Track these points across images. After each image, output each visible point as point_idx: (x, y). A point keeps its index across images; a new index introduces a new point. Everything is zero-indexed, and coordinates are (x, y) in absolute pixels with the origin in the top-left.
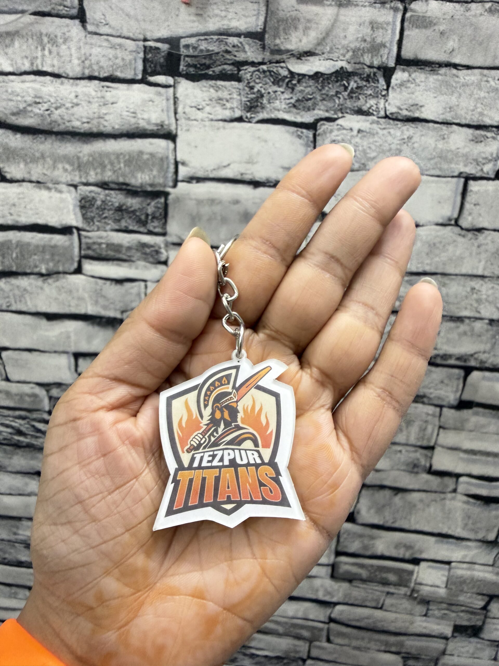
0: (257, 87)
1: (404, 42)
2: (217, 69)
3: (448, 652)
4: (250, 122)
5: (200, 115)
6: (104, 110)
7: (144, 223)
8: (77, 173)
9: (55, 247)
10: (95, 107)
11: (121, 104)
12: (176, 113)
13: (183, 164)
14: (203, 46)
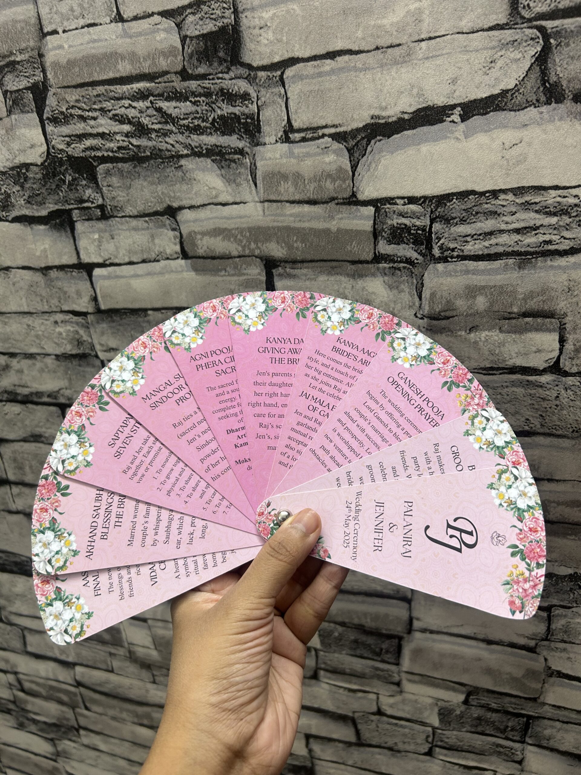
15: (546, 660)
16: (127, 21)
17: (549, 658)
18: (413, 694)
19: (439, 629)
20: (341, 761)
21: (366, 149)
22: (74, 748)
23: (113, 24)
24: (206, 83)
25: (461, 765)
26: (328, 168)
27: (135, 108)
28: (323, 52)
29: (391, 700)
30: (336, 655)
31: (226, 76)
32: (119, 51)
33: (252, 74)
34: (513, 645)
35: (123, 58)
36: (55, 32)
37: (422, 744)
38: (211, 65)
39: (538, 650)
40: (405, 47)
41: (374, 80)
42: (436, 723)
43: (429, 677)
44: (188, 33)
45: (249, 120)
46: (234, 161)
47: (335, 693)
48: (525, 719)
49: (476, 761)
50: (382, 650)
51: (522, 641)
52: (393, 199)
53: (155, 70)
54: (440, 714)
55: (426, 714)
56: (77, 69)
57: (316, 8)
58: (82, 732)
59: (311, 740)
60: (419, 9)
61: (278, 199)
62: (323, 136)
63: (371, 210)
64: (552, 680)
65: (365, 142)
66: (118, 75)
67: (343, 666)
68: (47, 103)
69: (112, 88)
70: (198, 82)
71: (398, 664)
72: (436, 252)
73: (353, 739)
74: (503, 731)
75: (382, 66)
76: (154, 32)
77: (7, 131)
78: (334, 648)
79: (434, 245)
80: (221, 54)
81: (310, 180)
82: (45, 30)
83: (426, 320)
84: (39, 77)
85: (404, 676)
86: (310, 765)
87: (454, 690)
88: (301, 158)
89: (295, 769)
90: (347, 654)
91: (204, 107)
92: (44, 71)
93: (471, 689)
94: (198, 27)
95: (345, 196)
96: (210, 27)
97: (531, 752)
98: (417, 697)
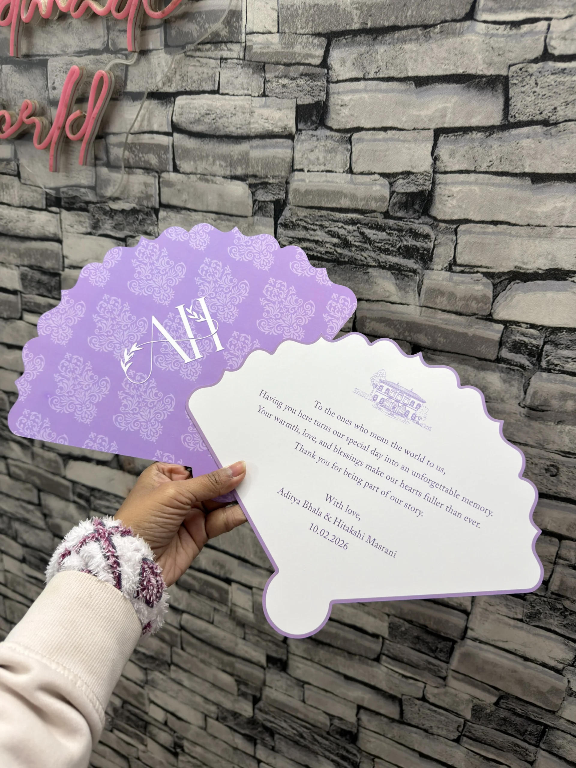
0: (97, 216)
1: (162, 195)
2: (78, 205)
3: (267, 683)
4: (95, 235)
5: (71, 230)
6: (30, 225)
7: (50, 291)
8: (19, 259)
9: (10, 302)
10: (26, 222)
11: (37, 222)
12: (61, 228)
13: (67, 257)
14: (70, 192)
15: (569, 682)
16: (355, 174)
17: (571, 680)
18: (455, 689)
19: (488, 641)
20: (382, 733)
21: (506, 287)
22: (162, 679)
23: (345, 174)
24: (401, 223)
25: (481, 756)
26: (475, 294)
27: (345, 229)
28: (489, 219)
29: (436, 691)
30: (399, 646)
31: (416, 221)
32: (345, 191)
33: (435, 223)
34: (544, 665)
35: (346, 196)
36: (302, 170)
37: (452, 732)
38: (407, 212)
39: (564, 673)
40: (548, 229)
41: (522, 244)
42: (469, 716)
43: (471, 677)
44: (397, 190)
45: (425, 252)
46: (408, 276)
47: (390, 676)
48: (543, 727)
49: (495, 755)
50: (437, 648)
51: (552, 663)
52: (519, 323)
53: (366, 208)
54: (473, 710)
55: (462, 707)
56: (311, 197)
57: (491, 192)
58: (173, 667)
59: (362, 711)
60: (564, 207)
61: (434, 307)
62: (477, 272)
63: (502, 327)
64: (571, 699)
65: (507, 282)
66: (339, 206)
67: (402, 656)
68: (283, 213)
69: (333, 213)
70: (395, 222)
71: (448, 663)
72: (544, 364)
73: (397, 717)
74: (522, 734)
75: (529, 236)
76: (372, 184)
77: (248, 226)
78: (398, 639)
79: (543, 359)
80: (416, 207)
81: (460, 299)
82: (295, 168)
83: (526, 409)
84: (282, 196)
85: (451, 673)
86: (356, 731)
87: (489, 692)
88: (457, 284)
89: (343, 733)
90: (408, 647)
91: (395, 238)
92: (287, 193)
93: (503, 694)
94: (404, 187)
95: (484, 314)
96: (413, 189)
97: (542, 756)
98: (457, 692)
